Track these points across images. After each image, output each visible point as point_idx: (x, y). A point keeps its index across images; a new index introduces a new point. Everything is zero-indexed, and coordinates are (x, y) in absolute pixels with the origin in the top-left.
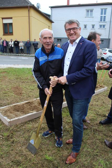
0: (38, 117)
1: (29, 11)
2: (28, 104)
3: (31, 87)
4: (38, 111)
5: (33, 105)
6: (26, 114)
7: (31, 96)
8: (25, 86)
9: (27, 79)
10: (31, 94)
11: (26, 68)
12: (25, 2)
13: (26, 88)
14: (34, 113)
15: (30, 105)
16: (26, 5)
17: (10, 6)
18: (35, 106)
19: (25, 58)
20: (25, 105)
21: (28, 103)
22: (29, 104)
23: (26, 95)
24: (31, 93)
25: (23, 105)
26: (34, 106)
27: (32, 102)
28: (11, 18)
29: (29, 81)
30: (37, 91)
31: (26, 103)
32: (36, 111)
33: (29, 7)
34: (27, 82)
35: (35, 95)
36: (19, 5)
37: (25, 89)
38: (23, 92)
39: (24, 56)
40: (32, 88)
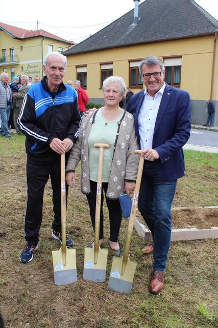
0: (200, 240)
1: (215, 41)
2: (186, 212)
3: (198, 185)
4: (201, 228)
5: (194, 216)
6: (178, 227)
7: (195, 201)
8: (187, 183)
9: (193, 172)
10: (195, 198)
11: (196, 151)
12: (210, 24)
13: (189, 186)
14: (192, 230)
15: (188, 215)
16: (211, 30)
17: (181, 35)
18: (198, 218)
19: (197, 133)
20: (179, 213)
21: (186, 210)
22: (188, 212)
23: (186, 198)
24: (197, 197)
25: (177, 212)
26: (196, 219)
27: (194, 211)
28: (180, 57)
29: (197, 175)
30: (208, 195)
31: (183, 210)
32: (198, 228)
33: (216, 34)
34: (194, 176)
35: (203, 201)
36: (196, 33)
37: (187, 187)
38: (181, 192)
39: (197, 128)
40: (201, 187)
